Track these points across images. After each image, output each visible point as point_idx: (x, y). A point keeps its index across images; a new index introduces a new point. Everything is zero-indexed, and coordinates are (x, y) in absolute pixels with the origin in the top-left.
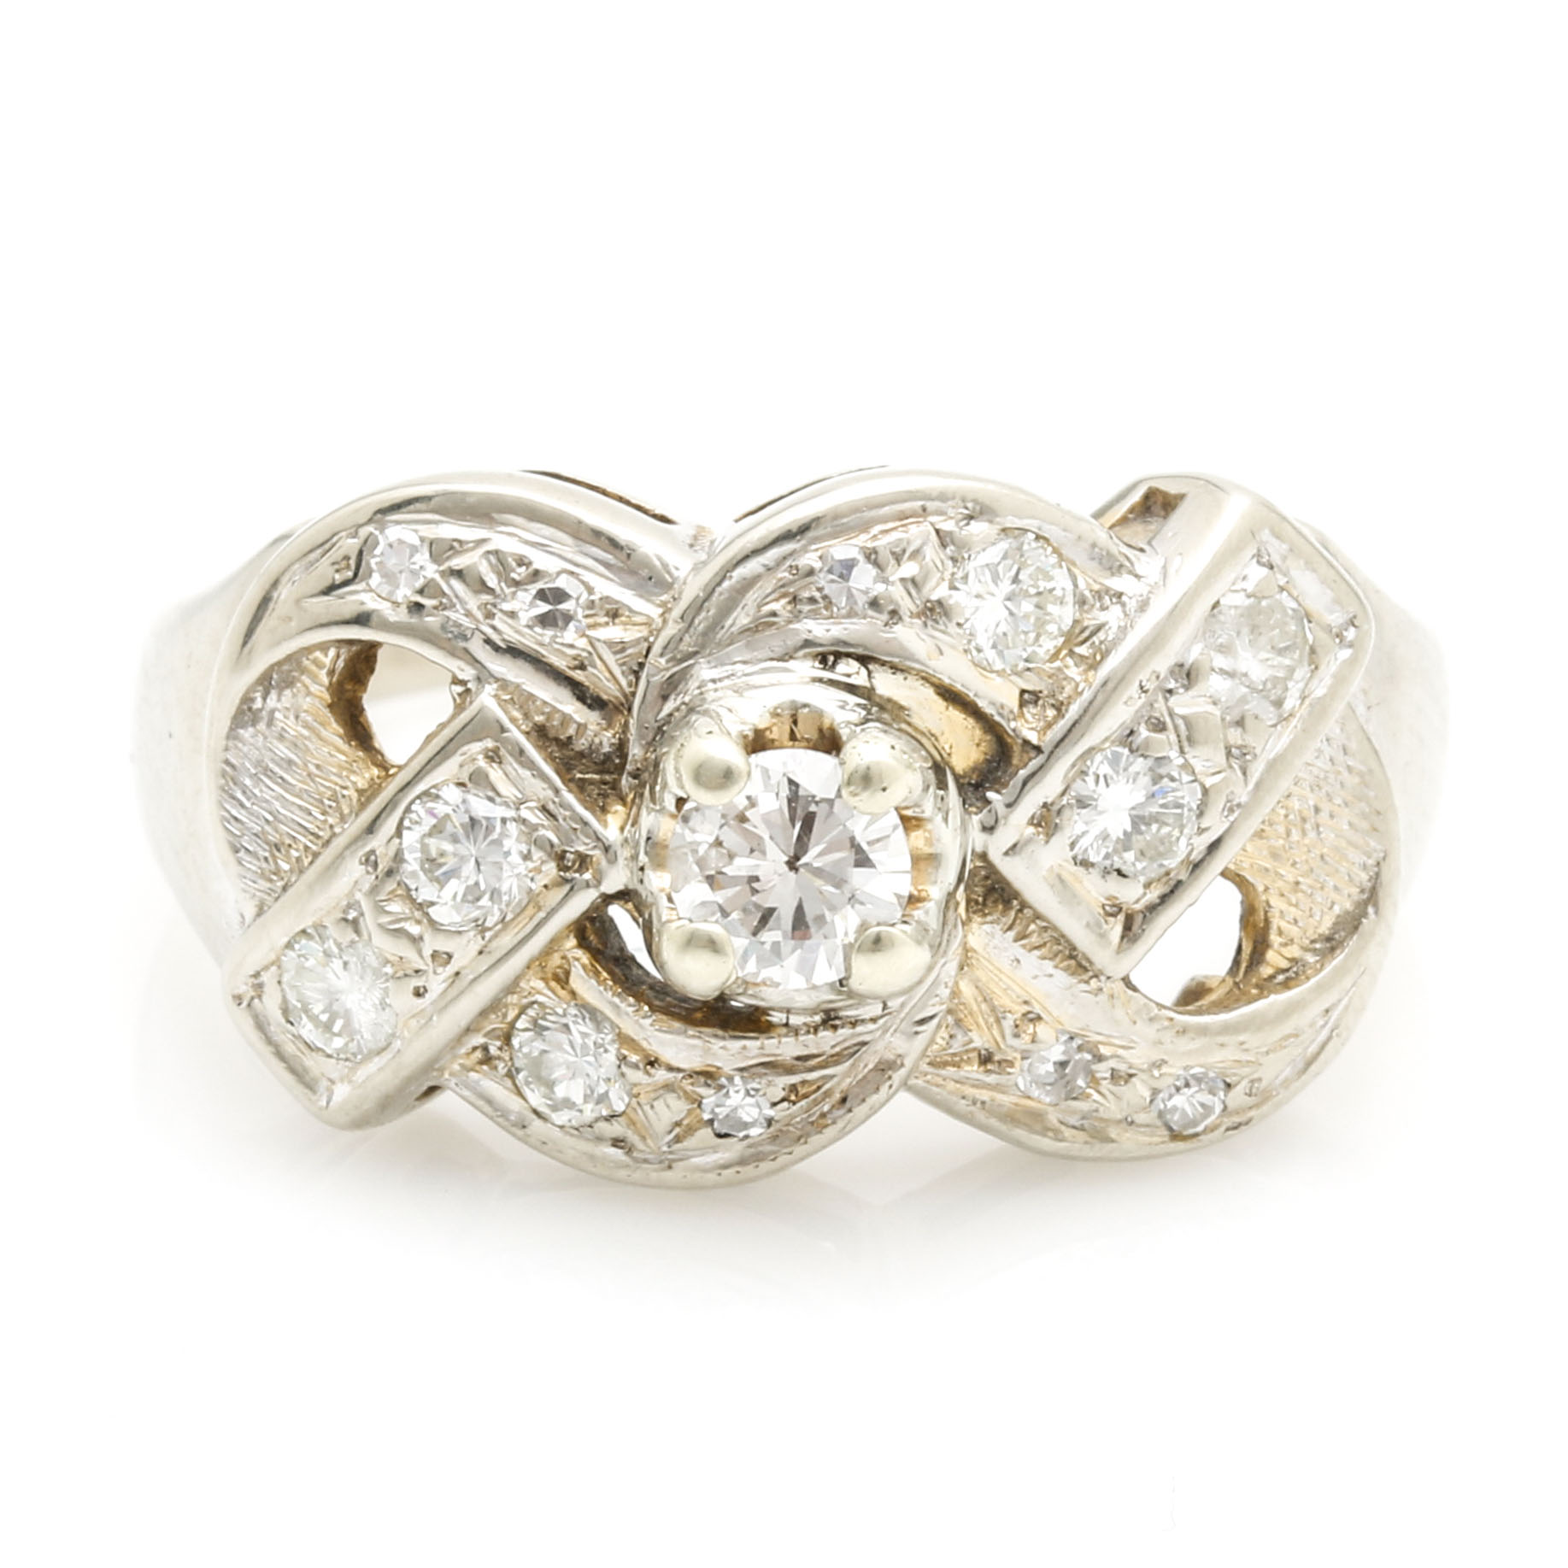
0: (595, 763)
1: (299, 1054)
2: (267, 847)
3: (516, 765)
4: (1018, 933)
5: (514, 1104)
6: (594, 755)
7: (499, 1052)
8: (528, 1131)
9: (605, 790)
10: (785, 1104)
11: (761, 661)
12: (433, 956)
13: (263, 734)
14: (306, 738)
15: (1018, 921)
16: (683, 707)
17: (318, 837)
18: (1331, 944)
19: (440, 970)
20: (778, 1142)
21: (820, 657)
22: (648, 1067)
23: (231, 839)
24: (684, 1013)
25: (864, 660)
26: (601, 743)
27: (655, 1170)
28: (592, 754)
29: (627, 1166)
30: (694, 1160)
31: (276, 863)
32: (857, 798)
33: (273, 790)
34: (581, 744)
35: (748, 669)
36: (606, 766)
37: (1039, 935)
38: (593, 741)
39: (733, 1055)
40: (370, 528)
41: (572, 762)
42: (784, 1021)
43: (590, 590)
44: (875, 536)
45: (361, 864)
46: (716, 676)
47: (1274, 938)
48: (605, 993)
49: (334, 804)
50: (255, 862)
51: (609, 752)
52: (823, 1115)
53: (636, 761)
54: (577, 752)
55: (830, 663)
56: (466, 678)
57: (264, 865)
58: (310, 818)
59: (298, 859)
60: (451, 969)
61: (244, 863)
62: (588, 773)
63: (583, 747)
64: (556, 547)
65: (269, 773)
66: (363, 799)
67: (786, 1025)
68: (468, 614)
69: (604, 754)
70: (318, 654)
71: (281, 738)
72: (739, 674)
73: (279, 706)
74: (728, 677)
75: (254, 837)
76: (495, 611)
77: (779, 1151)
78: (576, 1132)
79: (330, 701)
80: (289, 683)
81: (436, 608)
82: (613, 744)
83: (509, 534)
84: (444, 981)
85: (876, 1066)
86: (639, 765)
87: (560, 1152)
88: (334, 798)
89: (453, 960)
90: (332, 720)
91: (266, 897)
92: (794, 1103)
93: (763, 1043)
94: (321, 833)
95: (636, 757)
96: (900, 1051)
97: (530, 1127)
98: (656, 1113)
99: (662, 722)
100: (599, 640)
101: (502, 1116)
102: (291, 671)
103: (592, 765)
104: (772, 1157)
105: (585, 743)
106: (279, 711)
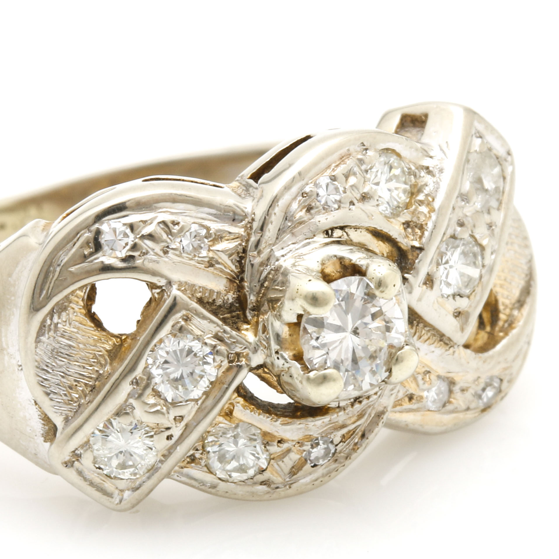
0: (227, 309)
1: (102, 482)
2: (65, 389)
3: (199, 319)
4: (418, 336)
5: (209, 478)
6: (226, 305)
7: (201, 456)
8: (218, 489)
9: (235, 320)
10: (341, 444)
11: (301, 241)
12: (175, 419)
13: (53, 336)
14: (75, 333)
15: (418, 331)
16: (273, 272)
17: (91, 378)
18: (520, 303)
19: (178, 425)
20: (337, 462)
21: (325, 232)
22: (279, 444)
23: (45, 390)
24: (291, 414)
25: (342, 228)
26: (228, 299)
27: (283, 491)
28: (225, 305)
29: (268, 493)
30: (301, 481)
31: (71, 395)
32: (384, 293)
33: (63, 361)
34: (219, 302)
35: (297, 246)
36: (232, 309)
37: (427, 334)
38: (224, 299)
39: (318, 428)
40: (97, 226)
41: (217, 311)
42: (337, 405)
43: (208, 229)
44: (333, 169)
45: (130, 385)
46: (283, 254)
47: (501, 307)
48: (254, 415)
49: (96, 360)
50: (60, 397)
51: (232, 302)
52: (356, 444)
53: (252, 303)
54: (218, 306)
55: (330, 234)
56: (162, 285)
57: (65, 398)
58: (85, 370)
59: (83, 391)
60: (183, 424)
61: (53, 399)
62: (225, 314)
63: (221, 303)
64: (188, 213)
65: (60, 354)
66: (112, 355)
67: (339, 407)
68: (156, 254)
69: (230, 303)
70: (78, 292)
71: (63, 336)
72: (294, 249)
73: (60, 321)
74: (289, 252)
75: (56, 386)
76: (168, 250)
77: (338, 466)
78: (243, 483)
79: (85, 312)
80: (65, 309)
81: (140, 256)
82: (234, 298)
83: (164, 212)
84: (181, 430)
85: (375, 415)
86: (254, 304)
87: (235, 494)
88: (95, 357)
89: (184, 419)
90: (88, 321)
91: (69, 413)
92: (345, 442)
93: (331, 418)
94: (93, 376)
95: (252, 301)
96: (385, 405)
97: (219, 487)
98: (285, 464)
99: (263, 281)
100: (218, 251)
101: (203, 485)
102: (63, 303)
103: (225, 310)
104: (336, 470)
105: (221, 300)
106: (60, 323)
